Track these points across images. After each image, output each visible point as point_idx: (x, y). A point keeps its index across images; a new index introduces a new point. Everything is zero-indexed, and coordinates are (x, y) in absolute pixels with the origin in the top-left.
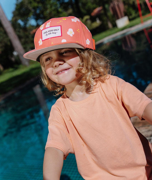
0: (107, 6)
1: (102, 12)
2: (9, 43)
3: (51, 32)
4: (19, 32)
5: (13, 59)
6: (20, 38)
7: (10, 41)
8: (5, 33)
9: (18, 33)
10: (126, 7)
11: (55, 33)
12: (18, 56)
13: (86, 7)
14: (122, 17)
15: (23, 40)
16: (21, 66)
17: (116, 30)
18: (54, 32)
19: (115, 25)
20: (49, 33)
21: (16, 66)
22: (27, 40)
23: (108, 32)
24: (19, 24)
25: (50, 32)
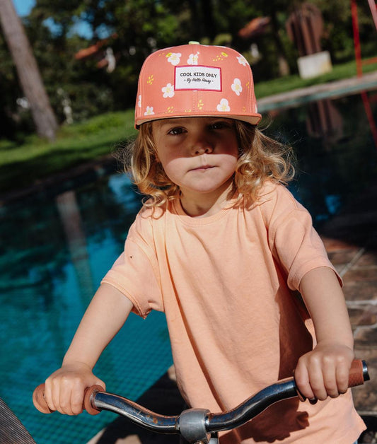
0: (281, 17)
1: (268, 30)
2: (10, 76)
3: (201, 78)
4: (43, 49)
5: (16, 118)
6: (42, 65)
7: (14, 70)
8: (6, 47)
9: (38, 53)
10: (330, 27)
11: (209, 82)
12: (30, 111)
13: (231, 13)
14: (315, 52)
15: (49, 72)
16: (34, 138)
17: (296, 82)
18: (205, 77)
19: (295, 70)
20: (196, 78)
21: (20, 136)
22: (60, 73)
23: (275, 85)
24: (46, 30)
25: (198, 77)
